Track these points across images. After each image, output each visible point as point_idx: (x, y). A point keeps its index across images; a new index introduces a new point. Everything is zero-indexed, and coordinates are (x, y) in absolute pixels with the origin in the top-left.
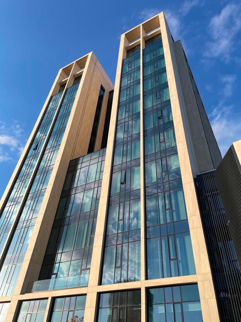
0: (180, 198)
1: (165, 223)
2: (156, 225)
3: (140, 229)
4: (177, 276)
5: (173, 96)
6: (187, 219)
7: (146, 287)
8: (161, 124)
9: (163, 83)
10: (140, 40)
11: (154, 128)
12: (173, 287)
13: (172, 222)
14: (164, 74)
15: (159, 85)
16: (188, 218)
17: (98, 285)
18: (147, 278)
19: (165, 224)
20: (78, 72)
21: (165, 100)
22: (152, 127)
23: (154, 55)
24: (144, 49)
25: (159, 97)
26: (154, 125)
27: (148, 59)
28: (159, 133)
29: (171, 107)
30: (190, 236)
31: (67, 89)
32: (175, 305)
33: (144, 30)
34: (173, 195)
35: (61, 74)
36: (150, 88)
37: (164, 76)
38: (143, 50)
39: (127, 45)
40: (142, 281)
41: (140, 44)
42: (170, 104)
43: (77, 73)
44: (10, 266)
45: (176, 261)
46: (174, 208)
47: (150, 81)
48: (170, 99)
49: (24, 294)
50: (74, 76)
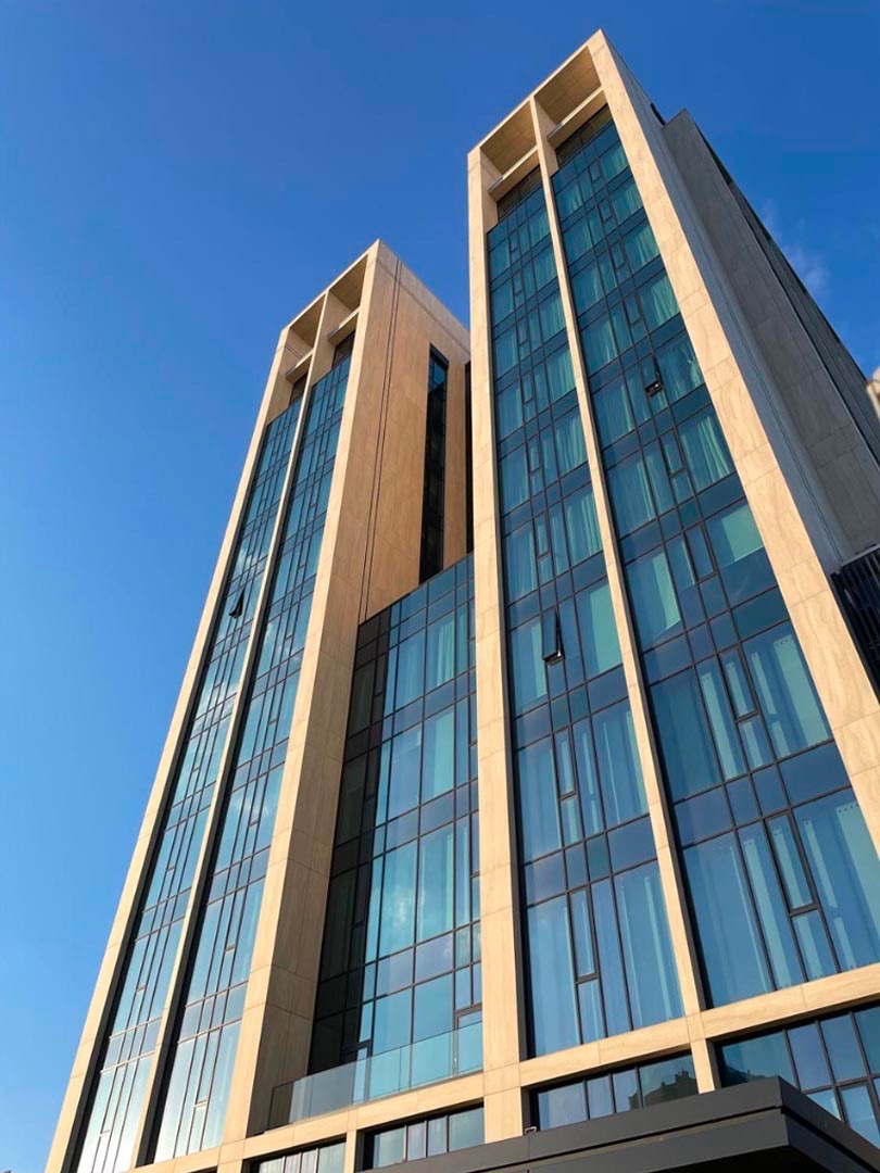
0: (788, 665)
1: (745, 771)
2: (709, 787)
3: (648, 815)
4: (832, 974)
5: (687, 297)
6: (833, 740)
7: (708, 1040)
8: (663, 408)
9: (644, 264)
10: (536, 152)
11: (636, 430)
12: (825, 1024)
13: (772, 761)
14: (641, 235)
15: (629, 276)
16: (834, 732)
17: (521, 1060)
18: (707, 1002)
19: (745, 776)
20: (341, 321)
21: (661, 322)
22: (630, 430)
23: (593, 182)
24: (557, 173)
25: (638, 316)
26: (635, 421)
27: (574, 203)
28: (660, 442)
29: (688, 338)
30: (858, 805)
31: (313, 389)
32: (846, 1094)
33: (543, 111)
34: (759, 661)
35: (287, 346)
36: (598, 295)
37: (645, 240)
38: (551, 178)
39: (492, 183)
40: (690, 1019)
41: (539, 166)
42: (685, 329)
43: (341, 326)
44: (203, 1038)
45: (817, 912)
46: (771, 708)
47: (595, 272)
48: (680, 313)
49: (262, 1133)
50: (331, 339)
